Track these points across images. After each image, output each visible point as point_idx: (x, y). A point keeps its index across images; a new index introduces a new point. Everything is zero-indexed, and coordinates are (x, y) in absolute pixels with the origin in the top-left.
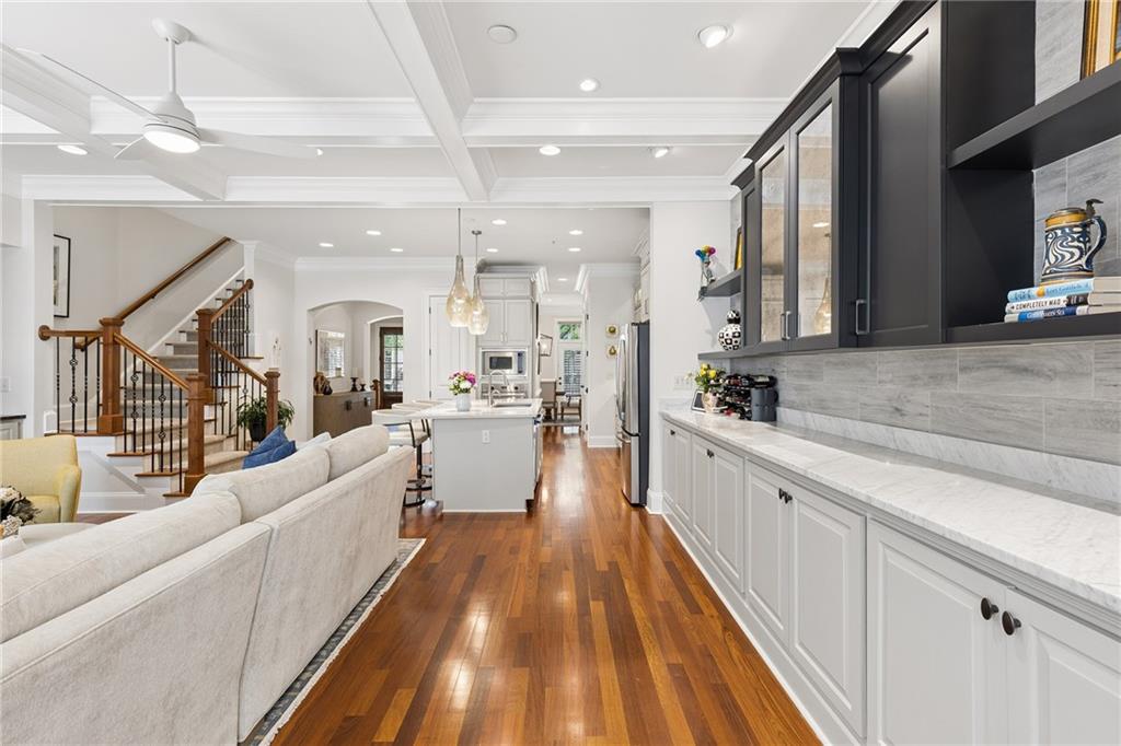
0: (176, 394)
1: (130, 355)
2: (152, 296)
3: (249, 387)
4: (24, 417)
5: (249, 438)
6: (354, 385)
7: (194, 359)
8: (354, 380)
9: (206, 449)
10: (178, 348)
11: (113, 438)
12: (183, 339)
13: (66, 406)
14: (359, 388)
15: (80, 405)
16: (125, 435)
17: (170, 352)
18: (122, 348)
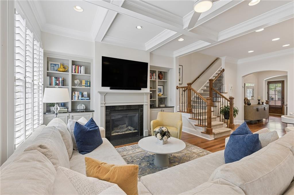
0: (204, 103)
1: (193, 92)
2: (198, 77)
3: (224, 102)
4: (174, 107)
5: (224, 118)
6: (259, 102)
7: (208, 93)
8: (259, 100)
9: (212, 120)
10: (204, 91)
11: (190, 114)
12: (205, 88)
13: (181, 105)
14: (261, 103)
15: (183, 105)
16: (192, 113)
17: (202, 92)
18: (192, 90)
